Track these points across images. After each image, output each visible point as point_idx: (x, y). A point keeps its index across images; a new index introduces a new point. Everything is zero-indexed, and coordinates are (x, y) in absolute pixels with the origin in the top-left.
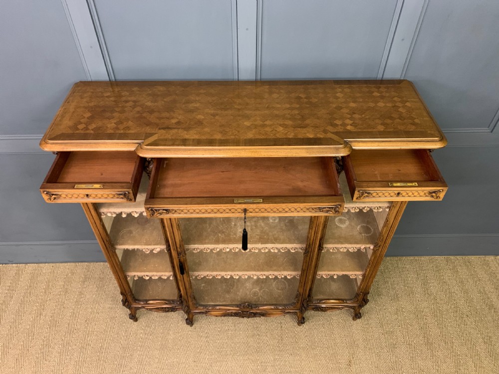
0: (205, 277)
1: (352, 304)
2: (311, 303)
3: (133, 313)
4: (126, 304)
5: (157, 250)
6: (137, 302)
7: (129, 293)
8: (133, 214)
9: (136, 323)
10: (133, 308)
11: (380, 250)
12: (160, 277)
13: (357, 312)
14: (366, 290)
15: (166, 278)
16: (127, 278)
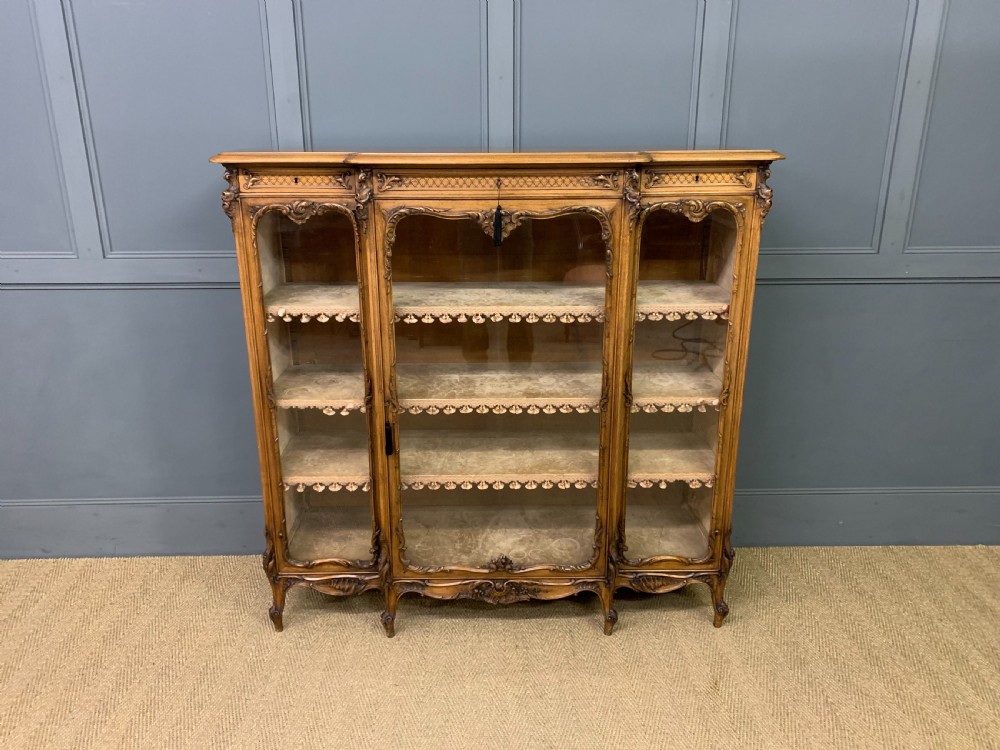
0: (426, 487)
1: (704, 570)
2: (626, 567)
3: (279, 599)
4: (271, 563)
5: (348, 407)
6: (292, 562)
7: (281, 531)
8: (319, 319)
9: (280, 634)
10: (281, 583)
11: (731, 403)
12: (344, 487)
13: (719, 598)
14: (724, 522)
15: (355, 488)
16: (283, 487)
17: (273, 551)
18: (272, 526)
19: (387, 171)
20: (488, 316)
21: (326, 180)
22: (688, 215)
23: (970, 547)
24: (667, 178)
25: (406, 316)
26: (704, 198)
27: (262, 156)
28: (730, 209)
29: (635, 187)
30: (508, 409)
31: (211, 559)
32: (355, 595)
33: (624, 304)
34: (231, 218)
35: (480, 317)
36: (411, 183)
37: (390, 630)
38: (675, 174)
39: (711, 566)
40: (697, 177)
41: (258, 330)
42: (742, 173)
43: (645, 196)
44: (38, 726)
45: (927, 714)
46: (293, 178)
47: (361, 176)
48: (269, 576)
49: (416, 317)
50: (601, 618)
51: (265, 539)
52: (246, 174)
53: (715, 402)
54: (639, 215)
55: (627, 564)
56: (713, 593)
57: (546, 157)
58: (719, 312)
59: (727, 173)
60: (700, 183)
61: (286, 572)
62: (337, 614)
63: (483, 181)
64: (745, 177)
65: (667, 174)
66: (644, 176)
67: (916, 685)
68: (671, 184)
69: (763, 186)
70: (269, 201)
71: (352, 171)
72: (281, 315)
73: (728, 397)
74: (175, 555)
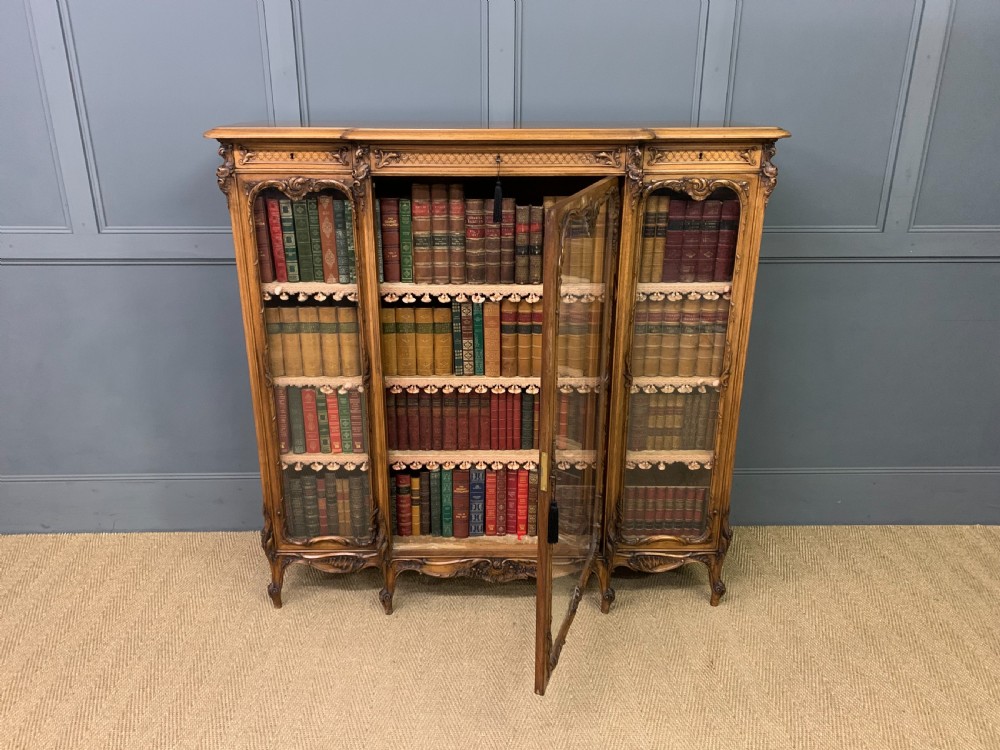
0: (424, 467)
1: (701, 550)
2: (624, 546)
3: (277, 577)
4: (269, 541)
5: (346, 386)
6: (291, 540)
7: (279, 510)
8: (316, 298)
9: (278, 611)
10: (280, 561)
11: (731, 384)
12: (342, 467)
13: (716, 577)
14: (722, 502)
15: (353, 468)
16: (280, 466)
17: (271, 530)
18: (270, 504)
19: (384, 148)
20: (487, 295)
21: (323, 155)
22: (690, 194)
23: (968, 527)
24: (670, 155)
25: (404, 295)
26: (708, 177)
27: (258, 131)
28: (734, 186)
29: (637, 165)
30: (507, 389)
31: (210, 535)
32: (353, 573)
33: (626, 283)
34: (227, 194)
35: (479, 296)
36: (408, 159)
37: (388, 606)
38: (678, 151)
39: (708, 546)
40: (701, 155)
41: (254, 308)
42: (746, 151)
43: (647, 174)
44: (39, 701)
45: (921, 694)
46: (289, 153)
47: (358, 152)
48: (267, 554)
49: (414, 296)
50: (598, 595)
51: (263, 518)
52: (241, 149)
53: (716, 382)
54: (641, 193)
55: (625, 543)
56: (711, 573)
57: (547, 133)
58: (721, 292)
59: (732, 151)
60: (704, 161)
61: (284, 550)
62: (335, 591)
63: (483, 158)
64: (750, 156)
65: (671, 151)
66: (647, 153)
67: (911, 665)
68: (674, 161)
69: (768, 164)
70: (265, 177)
71: (350, 147)
72: (277, 293)
73: (728, 378)
74: (174, 531)
